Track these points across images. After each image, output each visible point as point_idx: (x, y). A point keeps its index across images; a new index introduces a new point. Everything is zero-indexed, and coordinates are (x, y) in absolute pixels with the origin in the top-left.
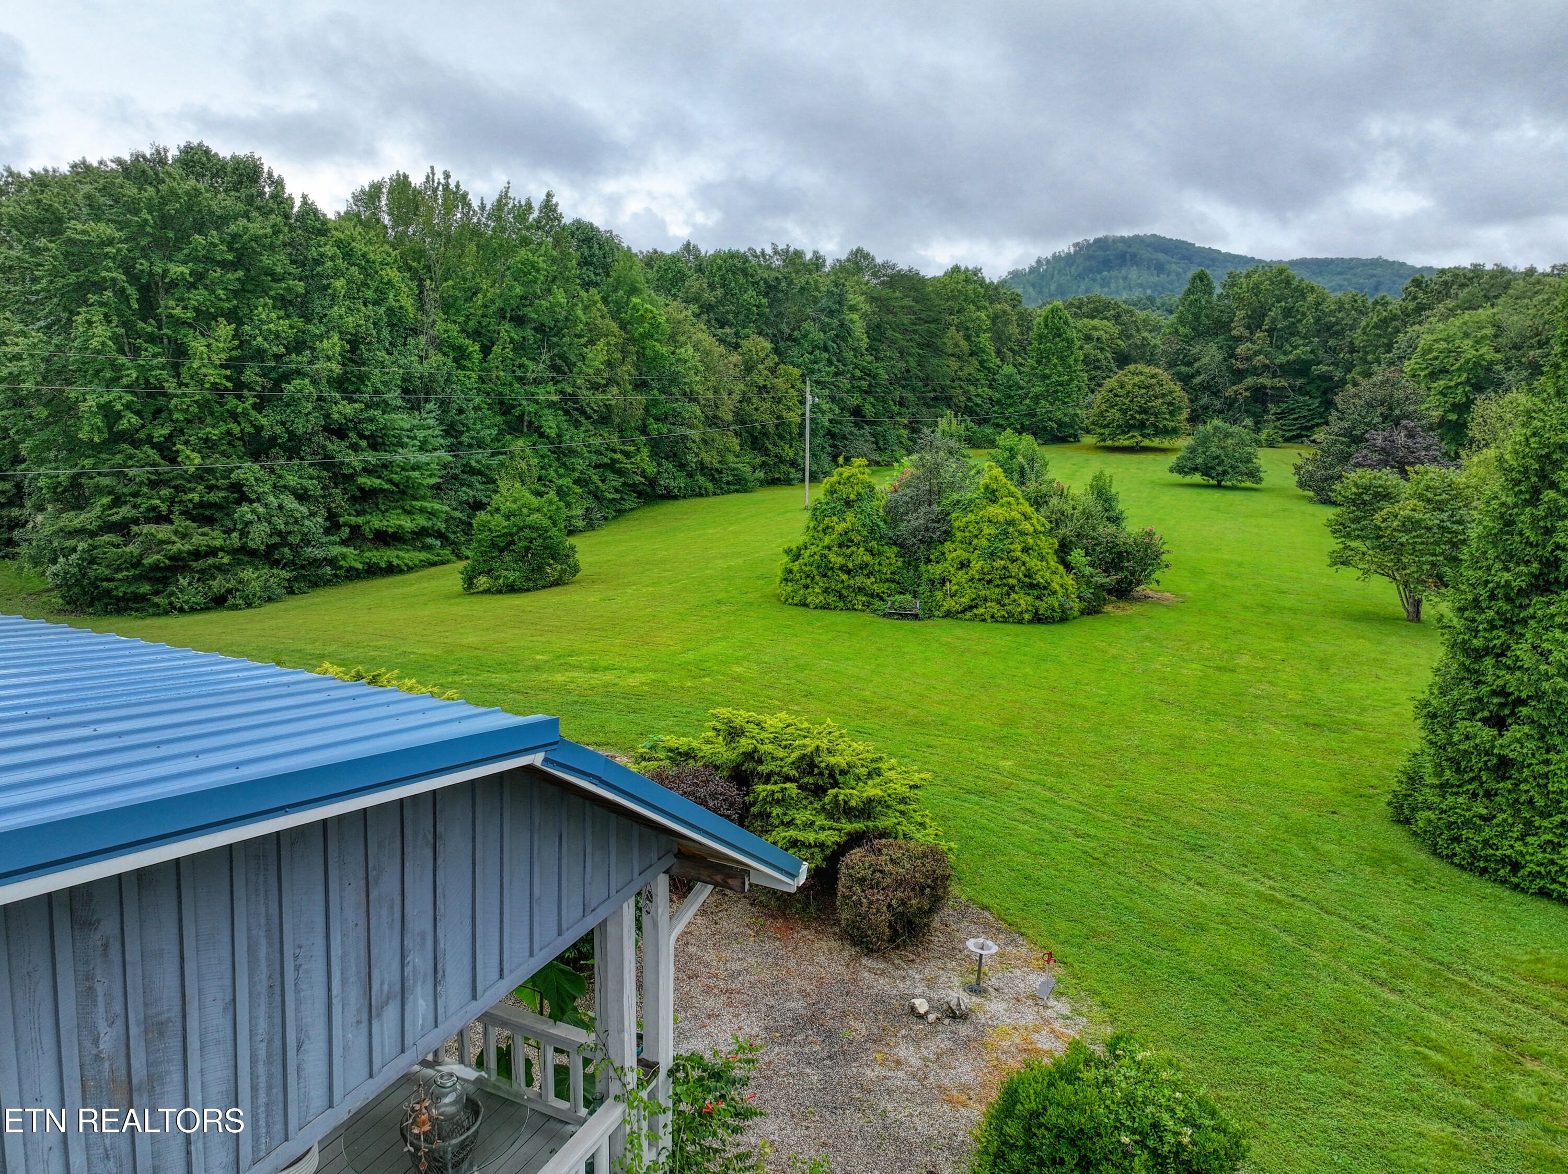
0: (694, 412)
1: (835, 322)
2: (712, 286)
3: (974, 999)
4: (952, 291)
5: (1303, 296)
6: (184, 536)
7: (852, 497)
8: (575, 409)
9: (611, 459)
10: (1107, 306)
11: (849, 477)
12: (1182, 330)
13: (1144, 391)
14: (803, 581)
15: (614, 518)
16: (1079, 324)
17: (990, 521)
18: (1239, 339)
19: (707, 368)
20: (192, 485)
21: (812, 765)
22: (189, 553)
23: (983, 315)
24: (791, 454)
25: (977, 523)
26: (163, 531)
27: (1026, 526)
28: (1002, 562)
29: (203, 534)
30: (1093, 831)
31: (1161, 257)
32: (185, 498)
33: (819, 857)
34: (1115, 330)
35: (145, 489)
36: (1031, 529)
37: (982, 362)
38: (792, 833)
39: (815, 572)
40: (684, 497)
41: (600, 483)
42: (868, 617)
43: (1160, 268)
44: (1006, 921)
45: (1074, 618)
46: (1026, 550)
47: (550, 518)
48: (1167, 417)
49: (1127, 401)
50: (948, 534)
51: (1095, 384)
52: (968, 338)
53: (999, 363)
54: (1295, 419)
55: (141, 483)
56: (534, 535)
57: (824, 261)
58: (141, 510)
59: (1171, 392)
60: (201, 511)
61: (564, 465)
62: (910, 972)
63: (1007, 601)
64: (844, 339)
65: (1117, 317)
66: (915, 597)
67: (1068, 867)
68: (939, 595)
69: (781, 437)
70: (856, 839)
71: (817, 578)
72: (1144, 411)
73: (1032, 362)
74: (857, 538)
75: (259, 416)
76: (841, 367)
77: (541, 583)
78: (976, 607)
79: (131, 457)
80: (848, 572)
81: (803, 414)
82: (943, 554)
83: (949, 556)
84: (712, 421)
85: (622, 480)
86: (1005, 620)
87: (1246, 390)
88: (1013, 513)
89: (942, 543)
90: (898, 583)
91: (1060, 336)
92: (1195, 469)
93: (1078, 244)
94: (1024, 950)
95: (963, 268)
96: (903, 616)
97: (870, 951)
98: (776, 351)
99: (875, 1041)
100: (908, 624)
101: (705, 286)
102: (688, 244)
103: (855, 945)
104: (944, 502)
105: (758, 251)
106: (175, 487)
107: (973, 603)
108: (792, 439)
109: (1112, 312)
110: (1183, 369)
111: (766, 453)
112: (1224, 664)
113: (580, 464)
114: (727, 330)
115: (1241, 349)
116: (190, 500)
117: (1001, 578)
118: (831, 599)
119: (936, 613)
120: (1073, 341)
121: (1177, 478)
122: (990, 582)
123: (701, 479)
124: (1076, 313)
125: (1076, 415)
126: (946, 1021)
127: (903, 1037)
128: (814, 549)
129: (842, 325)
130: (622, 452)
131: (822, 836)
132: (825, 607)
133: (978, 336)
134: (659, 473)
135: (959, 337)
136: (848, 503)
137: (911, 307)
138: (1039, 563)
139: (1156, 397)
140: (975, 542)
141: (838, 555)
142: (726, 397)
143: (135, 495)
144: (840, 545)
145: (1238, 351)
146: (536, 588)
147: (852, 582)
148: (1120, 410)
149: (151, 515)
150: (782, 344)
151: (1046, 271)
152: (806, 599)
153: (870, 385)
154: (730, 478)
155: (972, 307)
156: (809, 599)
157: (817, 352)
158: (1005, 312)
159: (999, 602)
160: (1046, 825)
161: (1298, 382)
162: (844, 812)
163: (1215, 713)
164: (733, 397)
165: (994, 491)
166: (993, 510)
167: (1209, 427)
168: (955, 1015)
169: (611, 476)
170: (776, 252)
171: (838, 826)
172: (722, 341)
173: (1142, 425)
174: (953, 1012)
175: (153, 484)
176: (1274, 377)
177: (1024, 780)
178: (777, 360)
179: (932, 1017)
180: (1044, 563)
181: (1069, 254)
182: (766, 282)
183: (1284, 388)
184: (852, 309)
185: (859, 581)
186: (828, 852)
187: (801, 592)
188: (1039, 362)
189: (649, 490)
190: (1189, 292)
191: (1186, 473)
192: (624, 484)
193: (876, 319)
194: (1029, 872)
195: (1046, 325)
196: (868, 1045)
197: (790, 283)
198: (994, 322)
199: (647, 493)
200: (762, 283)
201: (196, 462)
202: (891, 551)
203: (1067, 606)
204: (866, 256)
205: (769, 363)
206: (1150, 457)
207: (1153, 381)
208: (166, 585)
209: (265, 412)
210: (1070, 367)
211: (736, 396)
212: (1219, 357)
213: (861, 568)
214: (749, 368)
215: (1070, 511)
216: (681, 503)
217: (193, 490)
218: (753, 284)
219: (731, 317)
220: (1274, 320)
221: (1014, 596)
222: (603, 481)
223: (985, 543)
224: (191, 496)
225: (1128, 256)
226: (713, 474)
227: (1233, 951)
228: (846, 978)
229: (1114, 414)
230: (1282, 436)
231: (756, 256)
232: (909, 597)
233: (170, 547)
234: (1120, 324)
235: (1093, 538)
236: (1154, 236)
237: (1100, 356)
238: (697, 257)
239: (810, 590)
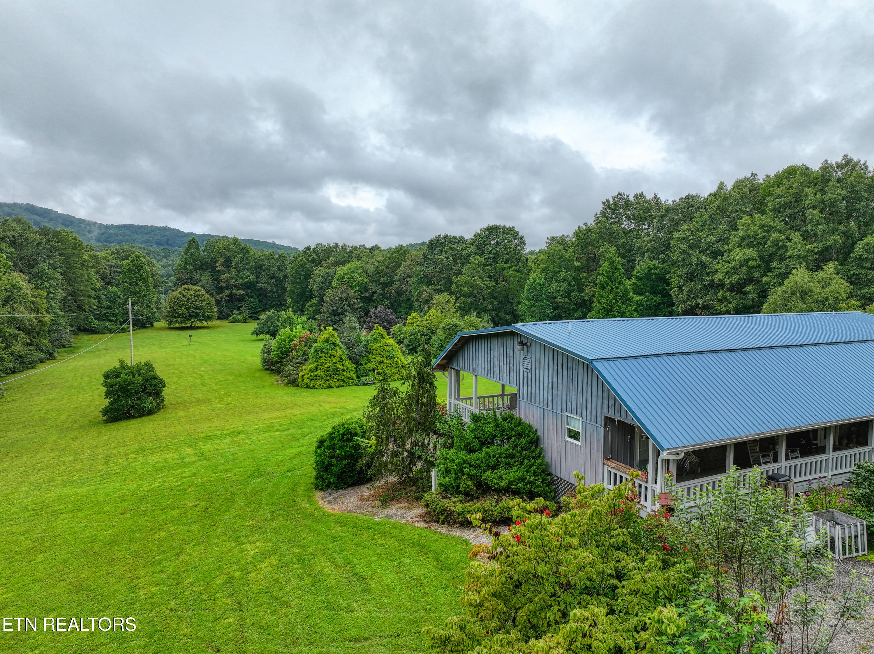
13: (196, 298)
17: (387, 345)
72: (198, 308)
73: (126, 285)
83: (373, 361)
87: (227, 296)
115: (224, 277)
121: (255, 337)
122: (393, 367)
139: (202, 301)
161: (249, 292)
173: (198, 315)
176: (238, 289)
188: (131, 285)
191: (257, 335)
210: (149, 287)
220: (237, 263)
223: (388, 353)
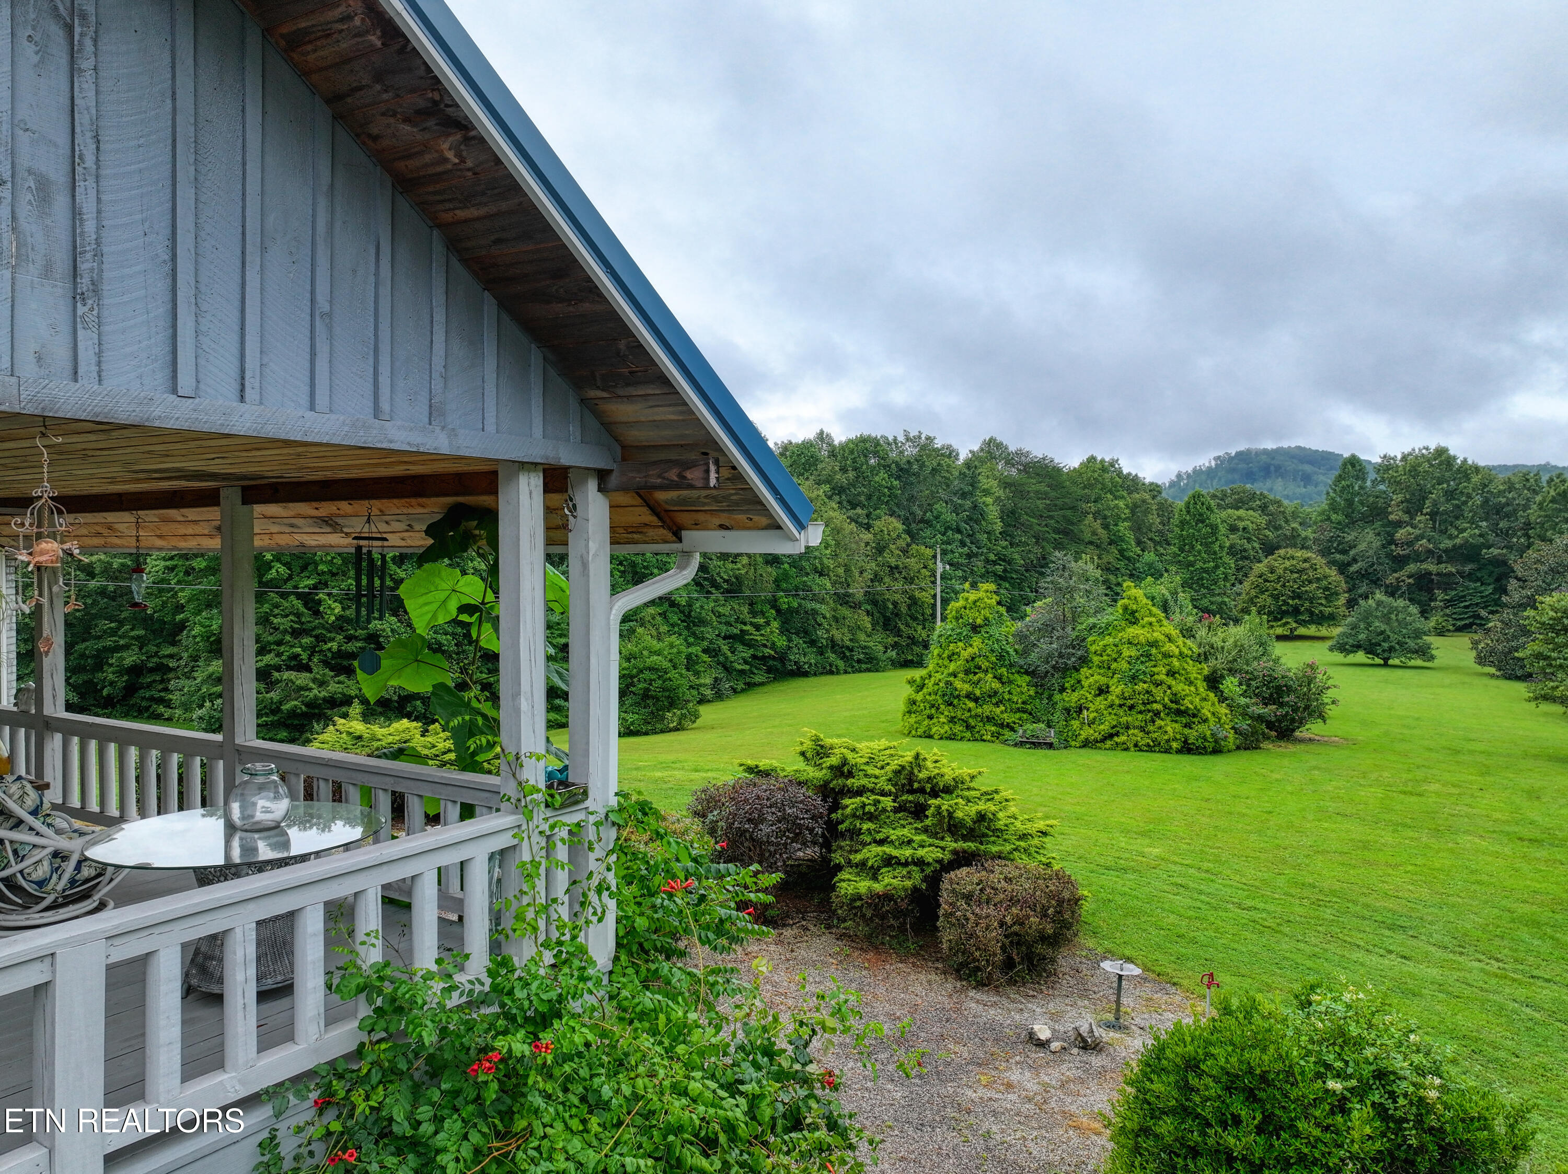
0: (822, 587)
1: (968, 504)
2: (844, 470)
3: (1111, 1034)
4: (1089, 479)
5: (1467, 478)
6: (322, 684)
7: (979, 621)
8: (705, 579)
9: (741, 631)
10: (1253, 496)
11: (975, 602)
12: (1334, 517)
13: (1296, 575)
14: (928, 712)
15: (743, 690)
16: (1224, 514)
17: (1130, 643)
18: (1399, 524)
19: (838, 544)
20: (333, 635)
21: (911, 778)
22: (324, 699)
23: (1121, 504)
24: (924, 635)
25: (1116, 646)
26: (302, 678)
27: (1172, 648)
28: (1145, 686)
29: (339, 682)
30: (1261, 906)
31: (1308, 468)
32: (325, 647)
33: (917, 876)
34: (1263, 520)
35: (288, 638)
36: (1177, 651)
37: (1121, 552)
38: (888, 849)
39: (940, 701)
40: (815, 675)
41: (729, 654)
42: (998, 746)
43: (1307, 479)
44: (1154, 972)
45: (1229, 751)
46: (1171, 673)
47: (671, 661)
48: (1323, 602)
49: (1278, 586)
50: (1084, 660)
51: (1242, 573)
52: (1106, 527)
53: (1140, 552)
54: (1466, 607)
55: (286, 631)
56: (653, 677)
57: (958, 454)
58: (284, 658)
59: (1326, 577)
60: (339, 661)
61: (694, 634)
62: (1030, 1005)
63: (1152, 728)
64: (977, 522)
65: (1264, 508)
66: (1049, 726)
67: (1231, 931)
68: (1075, 724)
69: (915, 619)
70: (962, 860)
71: (942, 707)
72: (1297, 596)
73: (1174, 549)
74: (985, 664)
75: (398, 571)
76: (975, 549)
77: (659, 726)
78: (1117, 734)
79: (277, 606)
80: (976, 700)
81: (934, 596)
82: (1079, 682)
83: (1085, 683)
84: (844, 599)
85: (751, 651)
86: (1150, 749)
87: (1409, 577)
88: (1155, 634)
89: (1077, 670)
90: (1030, 714)
91: (1203, 522)
92: (1357, 647)
93: (1219, 457)
94: (1178, 999)
95: (1099, 458)
96: (1036, 745)
97: (981, 985)
98: (908, 532)
99: (979, 1065)
100: (1040, 753)
101: (837, 468)
102: (822, 432)
103: (961, 979)
104: (1079, 627)
105: (891, 439)
106: (316, 637)
107: (1114, 731)
108: (925, 620)
109: (1258, 502)
110: (1338, 556)
111: (898, 633)
112: (1410, 789)
113: (709, 633)
114: (859, 511)
115: (1400, 534)
116: (329, 649)
117: (1144, 703)
118: (958, 728)
119: (1073, 743)
120: (1217, 527)
121: (1339, 657)
122: (1131, 708)
123: (832, 657)
124: (1219, 505)
125: (1224, 603)
126: (1075, 1051)
127: (1017, 1063)
128: (938, 676)
129: (975, 507)
130: (751, 624)
131: (921, 852)
132: (952, 737)
133: (1116, 525)
134: (789, 648)
135: (1097, 525)
136: (975, 629)
137: (1046, 493)
138: (1186, 687)
139: (1310, 582)
140: (1114, 665)
141: (964, 681)
142: (857, 575)
143: (279, 643)
144: (967, 672)
145: (1398, 536)
146: (654, 732)
147: (979, 710)
148: (1272, 595)
149: (293, 663)
150: (913, 525)
151: (1187, 485)
152: (930, 729)
153: (1005, 571)
154: (862, 656)
155: (1109, 496)
156: (934, 730)
157: (950, 533)
158: (1144, 501)
159: (1142, 729)
160: (1203, 897)
161: (1468, 568)
162: (949, 830)
163: (1405, 825)
164: (865, 574)
165: (1133, 613)
166: (1132, 631)
167: (1370, 602)
168: (1088, 1045)
169: (741, 648)
170: (908, 439)
171: (942, 844)
172: (852, 520)
173: (1296, 611)
174: (1084, 1040)
175: (296, 633)
176: (1439, 563)
177: (1175, 863)
178: (909, 540)
179: (1055, 1046)
180: (1192, 689)
181: (1210, 468)
182: (897, 464)
183: (1450, 574)
184: (987, 492)
185: (987, 709)
186: (928, 871)
187: (926, 723)
188: (1182, 550)
189: (779, 666)
190: (1340, 478)
191: (1348, 652)
192: (754, 657)
193: (1010, 505)
194: (1183, 931)
195: (1188, 512)
196: (970, 1067)
197: (922, 466)
198: (1133, 512)
199: (777, 669)
200: (893, 466)
201: (336, 611)
202: (1023, 681)
203: (1220, 735)
204: (999, 445)
205: (901, 543)
206: (1307, 644)
207: (1306, 565)
208: (302, 733)
209: (404, 567)
210: (1215, 553)
211: (868, 575)
212: (1377, 544)
213: (990, 696)
214: (880, 550)
215: (1220, 644)
216: (812, 680)
217: (333, 640)
218: (884, 467)
219: (862, 498)
220: (1435, 504)
221: (1159, 722)
222: (733, 653)
223: (1124, 665)
224: (329, 645)
225: (1272, 468)
226: (843, 652)
227: (1459, 1017)
228: (948, 1007)
229: (1265, 600)
230: (1454, 625)
231: (889, 444)
232: (1042, 726)
233: (307, 693)
234: (1268, 515)
235: (1247, 672)
236: (1299, 448)
237: (1248, 546)
238: (830, 444)
239: (935, 720)
